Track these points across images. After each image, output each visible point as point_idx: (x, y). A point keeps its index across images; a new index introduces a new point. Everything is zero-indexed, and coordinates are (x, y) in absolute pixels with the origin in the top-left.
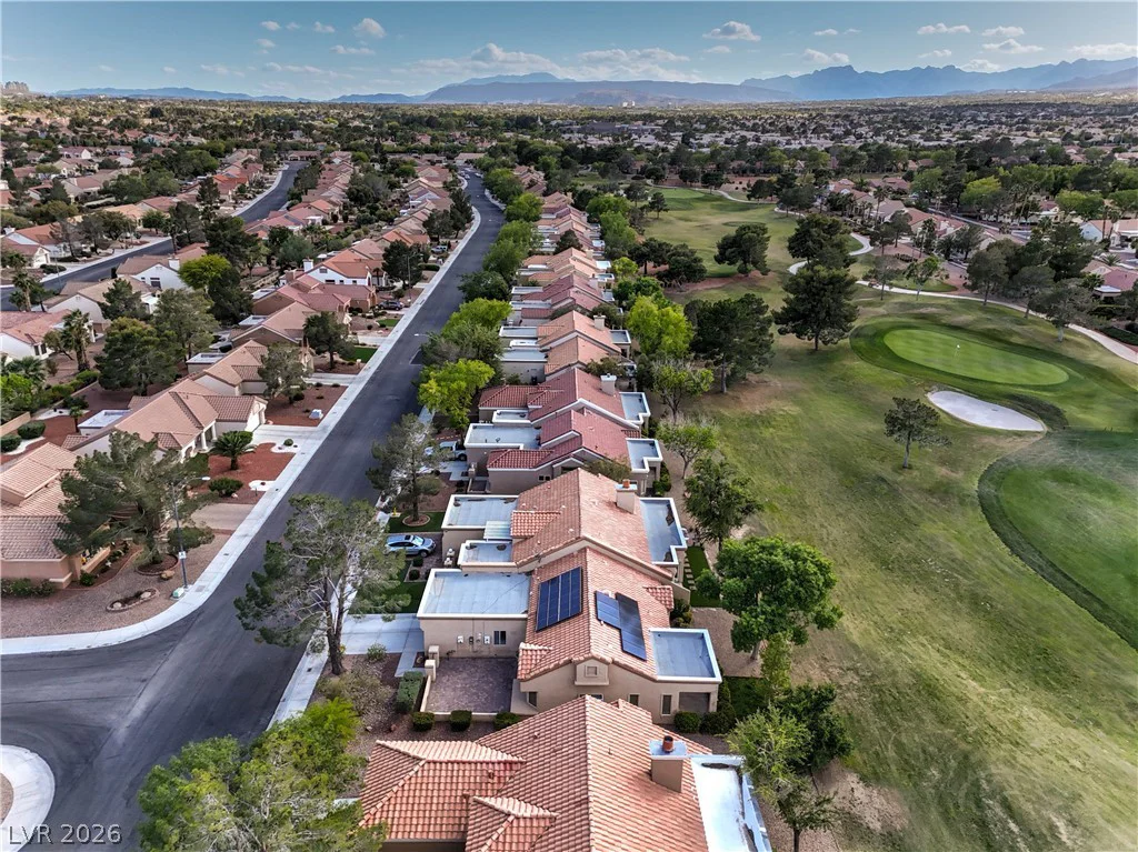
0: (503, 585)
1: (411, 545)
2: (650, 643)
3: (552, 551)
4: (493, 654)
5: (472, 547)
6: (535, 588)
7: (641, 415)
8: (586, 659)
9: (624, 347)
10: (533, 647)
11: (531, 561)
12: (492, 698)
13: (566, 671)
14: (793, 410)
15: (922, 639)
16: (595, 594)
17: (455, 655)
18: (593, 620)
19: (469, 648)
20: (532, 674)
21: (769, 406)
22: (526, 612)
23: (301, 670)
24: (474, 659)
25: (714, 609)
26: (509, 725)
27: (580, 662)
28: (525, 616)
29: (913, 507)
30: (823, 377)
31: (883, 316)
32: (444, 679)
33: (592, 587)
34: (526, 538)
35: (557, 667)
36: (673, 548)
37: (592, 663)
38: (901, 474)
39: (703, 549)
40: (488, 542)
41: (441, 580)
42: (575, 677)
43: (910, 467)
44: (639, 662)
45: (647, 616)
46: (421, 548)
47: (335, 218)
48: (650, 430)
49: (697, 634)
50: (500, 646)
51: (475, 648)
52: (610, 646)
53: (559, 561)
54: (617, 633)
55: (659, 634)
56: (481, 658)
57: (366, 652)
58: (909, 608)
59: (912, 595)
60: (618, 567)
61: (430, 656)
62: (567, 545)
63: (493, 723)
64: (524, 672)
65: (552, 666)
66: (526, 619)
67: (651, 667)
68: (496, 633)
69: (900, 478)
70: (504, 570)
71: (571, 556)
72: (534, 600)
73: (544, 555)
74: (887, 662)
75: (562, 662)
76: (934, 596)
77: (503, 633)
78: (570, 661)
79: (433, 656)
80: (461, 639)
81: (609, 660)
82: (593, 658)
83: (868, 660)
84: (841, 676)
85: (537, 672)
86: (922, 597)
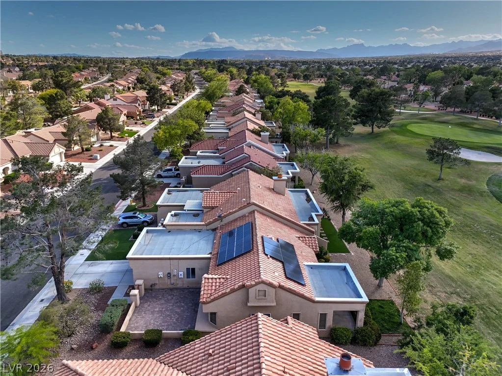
0: (195, 237)
1: (137, 217)
2: (305, 272)
3: (231, 214)
4: (185, 286)
5: (176, 215)
6: (218, 238)
7: (284, 152)
8: (257, 284)
9: (273, 128)
10: (214, 276)
11: (215, 221)
12: (182, 319)
13: (240, 294)
14: (368, 156)
15: (495, 272)
16: (262, 237)
17: (157, 287)
18: (262, 255)
19: (167, 281)
20: (212, 297)
21: (353, 154)
22: (210, 253)
23: (35, 300)
24: (171, 289)
25: (344, 254)
26: (193, 340)
27: (252, 286)
28: (209, 256)
29: (452, 198)
30: (380, 143)
31: (403, 119)
32: (146, 305)
33: (259, 234)
34: (213, 208)
35: (233, 291)
36: (313, 214)
37: (261, 287)
38: (438, 183)
39: (330, 220)
40: (187, 212)
41: (150, 235)
42: (247, 300)
43: (443, 180)
44: (300, 287)
45: (301, 255)
46: (143, 219)
47: (129, 88)
48: (290, 159)
49: (340, 266)
50: (191, 279)
51: (172, 281)
52: (276, 274)
53: (235, 220)
54: (280, 265)
55: (312, 267)
56: (177, 289)
57: (88, 287)
58: (476, 253)
59: (474, 245)
60: (278, 224)
61: (136, 287)
62: (241, 209)
63: (180, 339)
64: (205, 296)
65: (228, 290)
66: (209, 259)
67: (308, 290)
68: (188, 269)
69: (439, 185)
70: (197, 228)
71: (244, 216)
72: (216, 245)
73: (225, 216)
74: (478, 288)
75: (236, 287)
76: (488, 245)
77: (193, 270)
78: (243, 286)
79: (139, 287)
80: (161, 274)
81: (276, 283)
82: (263, 282)
83: (464, 287)
84: (449, 298)
85: (216, 295)
86: (481, 246)
